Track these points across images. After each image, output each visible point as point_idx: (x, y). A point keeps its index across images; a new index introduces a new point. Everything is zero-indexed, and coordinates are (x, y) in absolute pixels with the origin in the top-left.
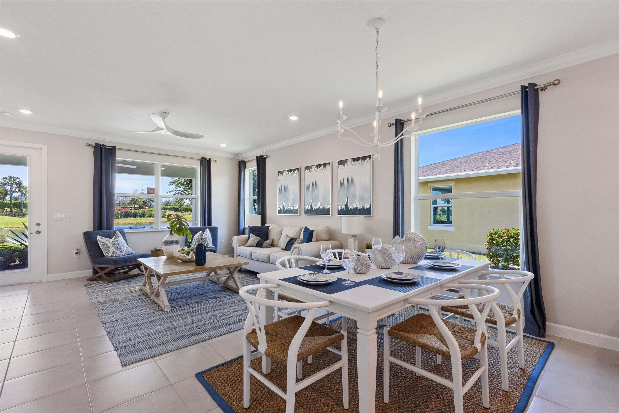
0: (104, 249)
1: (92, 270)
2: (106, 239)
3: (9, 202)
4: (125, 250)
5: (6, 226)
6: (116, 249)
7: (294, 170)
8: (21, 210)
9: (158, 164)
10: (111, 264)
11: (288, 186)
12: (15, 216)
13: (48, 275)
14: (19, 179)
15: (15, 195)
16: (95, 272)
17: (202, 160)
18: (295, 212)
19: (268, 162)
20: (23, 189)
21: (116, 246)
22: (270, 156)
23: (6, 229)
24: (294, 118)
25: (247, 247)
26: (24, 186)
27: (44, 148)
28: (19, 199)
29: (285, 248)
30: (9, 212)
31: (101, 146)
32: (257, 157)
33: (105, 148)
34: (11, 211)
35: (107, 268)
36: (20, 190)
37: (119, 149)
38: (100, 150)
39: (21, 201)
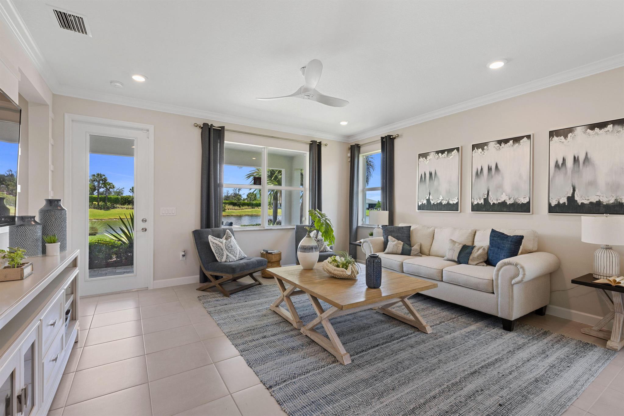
0: (217, 251)
1: (198, 276)
3: (97, 196)
4: (238, 253)
5: (94, 218)
6: (230, 253)
7: (450, 151)
8: (106, 204)
9: (265, 149)
11: (437, 173)
12: (101, 209)
13: (155, 281)
14: (104, 176)
15: (101, 190)
16: (204, 279)
17: (312, 144)
18: (454, 207)
19: (397, 143)
20: (108, 184)
21: (229, 248)
22: (402, 136)
23: (94, 220)
24: (497, 65)
25: (388, 254)
26: (108, 182)
27: (151, 128)
28: (103, 194)
29: (456, 260)
30: (97, 206)
31: (209, 127)
32: (382, 138)
33: (213, 129)
34: (98, 204)
35: (222, 277)
36: (105, 186)
37: (228, 130)
38: (208, 130)
39: (106, 196)
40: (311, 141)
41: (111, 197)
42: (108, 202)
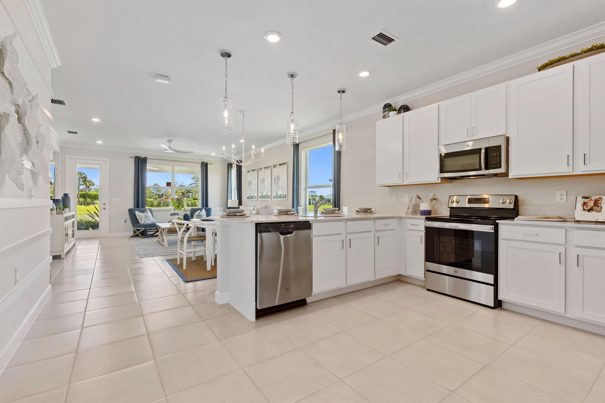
0: (139, 218)
2: (141, 213)
4: (151, 220)
6: (146, 219)
7: (255, 170)
8: (86, 200)
10: (142, 227)
11: (252, 181)
13: (109, 233)
14: (84, 174)
15: (82, 187)
16: (135, 232)
20: (88, 182)
21: (146, 217)
26: (88, 180)
27: (108, 160)
28: (84, 191)
31: (139, 157)
33: (141, 158)
35: (141, 229)
36: (85, 184)
37: (149, 159)
38: (138, 159)
39: (85, 193)
40: (202, 162)
41: (91, 194)
42: (88, 198)
